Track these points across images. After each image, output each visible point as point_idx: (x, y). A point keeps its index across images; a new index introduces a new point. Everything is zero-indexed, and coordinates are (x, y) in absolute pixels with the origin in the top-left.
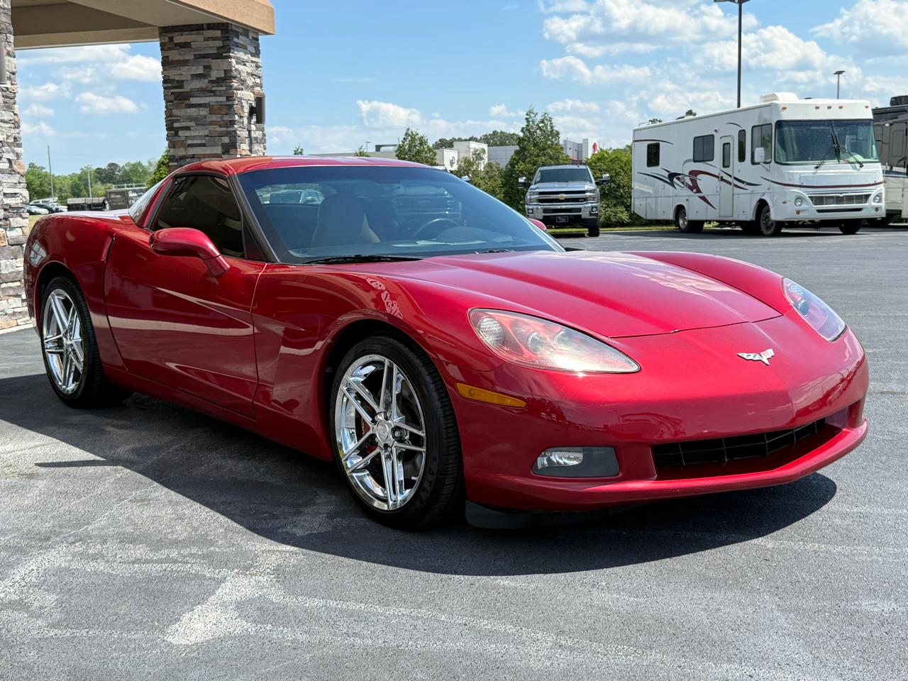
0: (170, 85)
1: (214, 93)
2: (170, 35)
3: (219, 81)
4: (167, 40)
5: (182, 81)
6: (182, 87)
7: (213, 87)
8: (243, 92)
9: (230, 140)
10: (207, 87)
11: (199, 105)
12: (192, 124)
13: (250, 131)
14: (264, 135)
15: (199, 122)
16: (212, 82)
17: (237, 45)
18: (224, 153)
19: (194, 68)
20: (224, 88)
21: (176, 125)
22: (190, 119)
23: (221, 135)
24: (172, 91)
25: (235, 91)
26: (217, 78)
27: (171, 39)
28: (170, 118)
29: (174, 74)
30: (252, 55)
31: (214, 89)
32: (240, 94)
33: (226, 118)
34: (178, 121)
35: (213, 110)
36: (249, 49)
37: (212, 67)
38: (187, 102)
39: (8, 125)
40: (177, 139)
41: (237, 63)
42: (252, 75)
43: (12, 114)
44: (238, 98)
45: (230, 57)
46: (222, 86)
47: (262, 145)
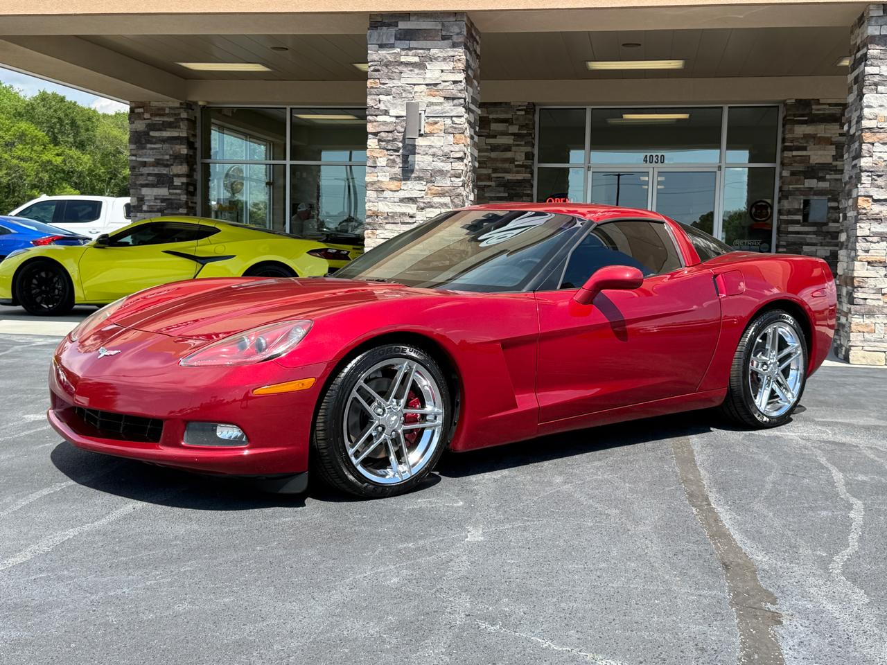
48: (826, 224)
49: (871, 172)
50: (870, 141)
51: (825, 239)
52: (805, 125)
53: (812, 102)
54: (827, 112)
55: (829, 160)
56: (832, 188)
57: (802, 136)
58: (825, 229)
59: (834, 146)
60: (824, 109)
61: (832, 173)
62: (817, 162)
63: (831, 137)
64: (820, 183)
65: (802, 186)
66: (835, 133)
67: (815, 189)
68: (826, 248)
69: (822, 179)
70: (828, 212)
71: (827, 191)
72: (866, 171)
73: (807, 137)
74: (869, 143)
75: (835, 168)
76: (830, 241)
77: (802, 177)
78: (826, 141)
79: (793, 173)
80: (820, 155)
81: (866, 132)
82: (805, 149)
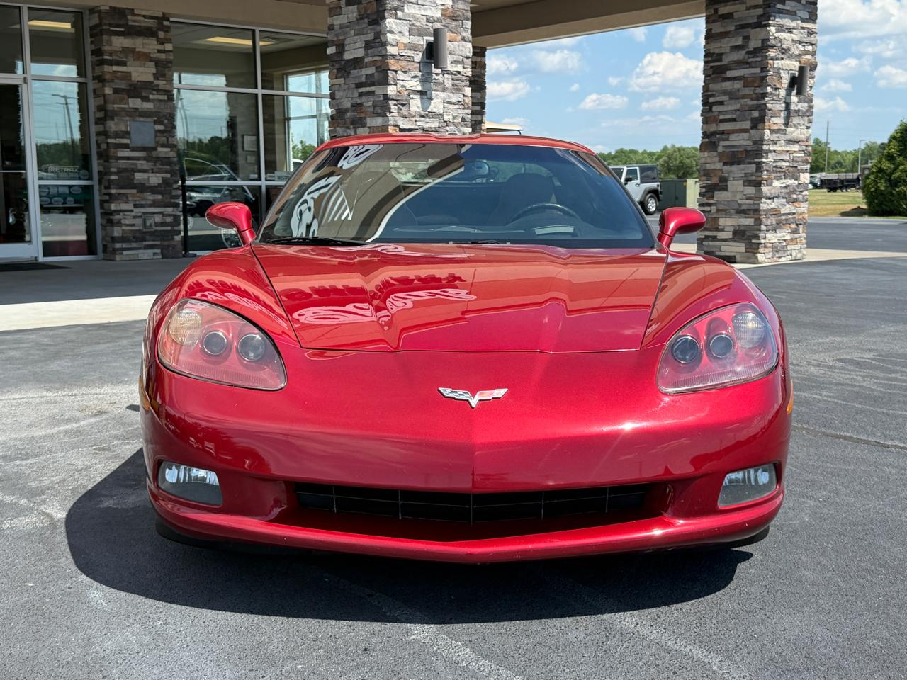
0: (710, 59)
1: (748, 64)
2: (715, 7)
3: (756, 52)
4: (712, 12)
5: (722, 54)
6: (720, 60)
7: (749, 58)
8: (783, 62)
9: (760, 114)
10: (744, 59)
11: (735, 78)
12: (725, 98)
13: (788, 104)
14: (811, 107)
15: (733, 96)
16: (748, 53)
17: (781, 12)
18: (752, 128)
19: (733, 39)
20: (759, 59)
21: (711, 100)
22: (725, 93)
23: (752, 109)
24: (712, 64)
25: (771, 62)
26: (754, 49)
27: (716, 11)
28: (706, 93)
29: (715, 48)
30: (803, 20)
31: (750, 60)
32: (777, 64)
33: (758, 91)
34: (713, 96)
35: (747, 82)
36: (799, 15)
37: (751, 37)
38: (724, 76)
39: (457, 106)
40: (710, 114)
41: (778, 31)
42: (800, 43)
43: (462, 96)
44: (774, 68)
45: (769, 25)
46: (757, 57)
47: (806, 118)
48: (155, 149)
49: (397, 100)
50: (394, 68)
51: (155, 165)
52: (123, 37)
53: (127, 11)
54: (143, 24)
55: (150, 78)
56: (157, 110)
57: (121, 50)
58: (154, 154)
59: (153, 64)
60: (139, 21)
61: (155, 92)
62: (139, 79)
63: (150, 53)
64: (144, 103)
65: (126, 106)
66: (154, 49)
67: (140, 110)
68: (158, 175)
69: (145, 99)
70: (156, 136)
71: (151, 112)
72: (393, 99)
73: (125, 50)
74: (393, 70)
75: (156, 88)
76: (161, 167)
77: (126, 96)
78: (144, 57)
79: (116, 91)
80: (142, 73)
81: (391, 59)
82: (124, 64)
